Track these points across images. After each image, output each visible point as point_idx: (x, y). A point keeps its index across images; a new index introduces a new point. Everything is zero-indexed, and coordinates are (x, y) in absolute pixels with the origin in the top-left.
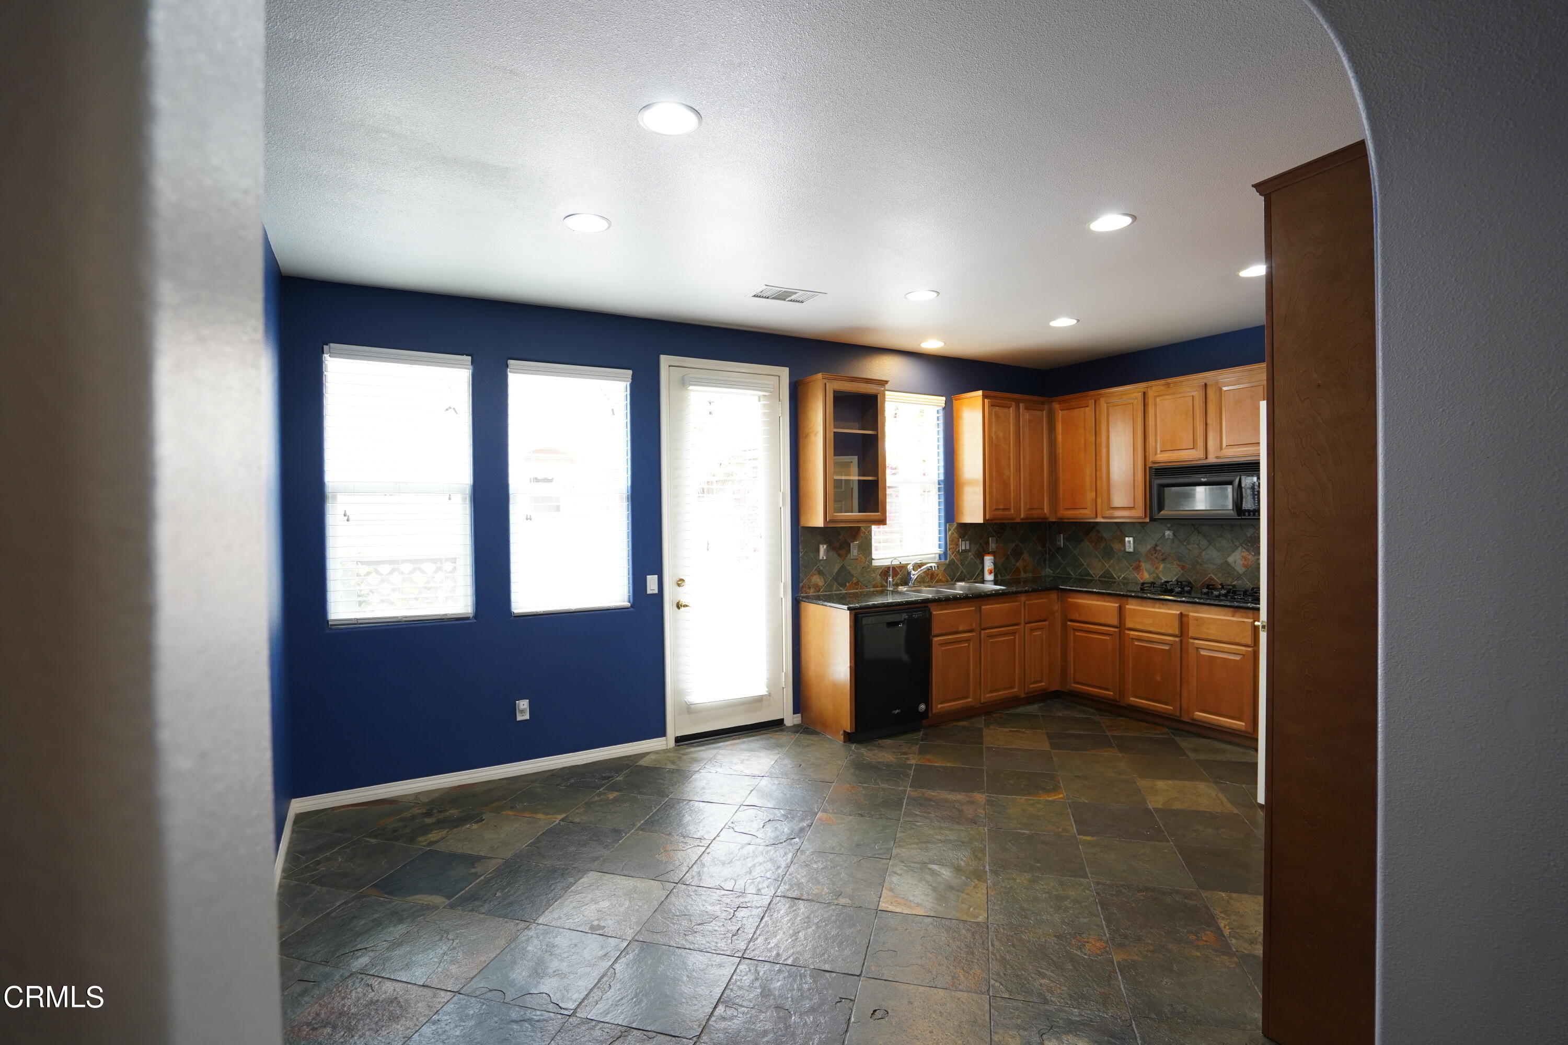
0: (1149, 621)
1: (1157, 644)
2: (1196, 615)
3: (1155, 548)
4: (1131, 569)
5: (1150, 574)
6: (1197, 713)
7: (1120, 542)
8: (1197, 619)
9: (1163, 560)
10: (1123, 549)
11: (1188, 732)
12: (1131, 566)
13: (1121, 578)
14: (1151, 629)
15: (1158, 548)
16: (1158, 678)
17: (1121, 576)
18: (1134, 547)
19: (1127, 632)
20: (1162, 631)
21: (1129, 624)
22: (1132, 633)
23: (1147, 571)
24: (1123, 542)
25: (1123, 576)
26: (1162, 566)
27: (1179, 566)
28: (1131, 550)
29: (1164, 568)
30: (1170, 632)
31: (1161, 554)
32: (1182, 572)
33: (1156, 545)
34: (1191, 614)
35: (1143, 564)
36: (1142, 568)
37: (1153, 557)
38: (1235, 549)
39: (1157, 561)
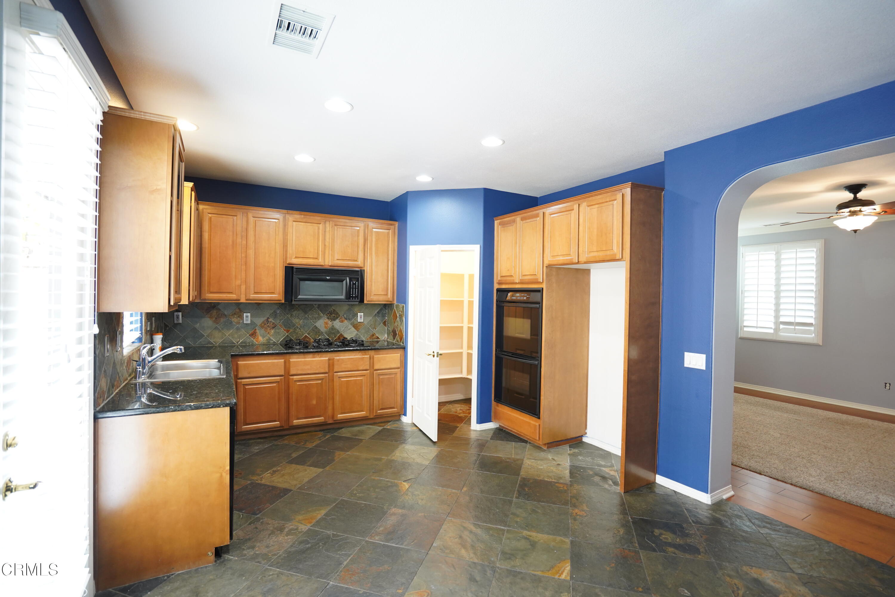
0: (308, 367)
1: (313, 381)
2: (338, 358)
3: (267, 320)
4: (248, 335)
5: (263, 337)
6: (339, 416)
7: (239, 317)
8: (338, 360)
9: (274, 328)
10: (241, 321)
11: (333, 429)
12: (248, 333)
13: (239, 343)
14: (309, 372)
15: (270, 320)
16: (314, 402)
17: (240, 341)
18: (251, 320)
19: (291, 377)
20: (317, 372)
21: (293, 372)
22: (295, 377)
23: (261, 335)
24: (241, 317)
25: (241, 341)
26: (272, 331)
27: (285, 330)
28: (249, 322)
29: (274, 332)
30: (323, 371)
31: (272, 324)
32: (287, 334)
33: (268, 318)
34: (336, 358)
35: (258, 331)
36: (257, 334)
37: (266, 326)
38: (319, 318)
39: (269, 329)
